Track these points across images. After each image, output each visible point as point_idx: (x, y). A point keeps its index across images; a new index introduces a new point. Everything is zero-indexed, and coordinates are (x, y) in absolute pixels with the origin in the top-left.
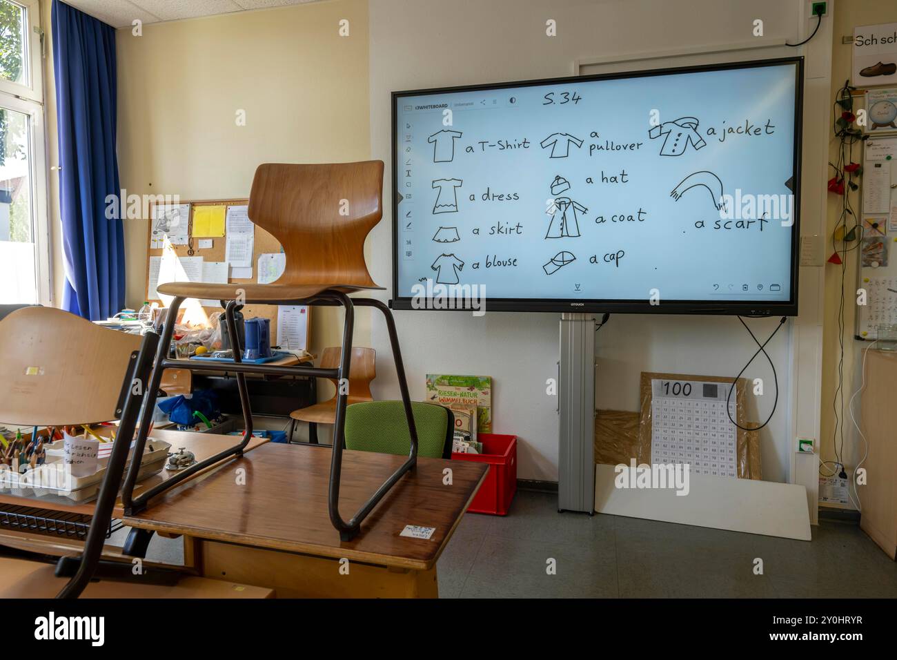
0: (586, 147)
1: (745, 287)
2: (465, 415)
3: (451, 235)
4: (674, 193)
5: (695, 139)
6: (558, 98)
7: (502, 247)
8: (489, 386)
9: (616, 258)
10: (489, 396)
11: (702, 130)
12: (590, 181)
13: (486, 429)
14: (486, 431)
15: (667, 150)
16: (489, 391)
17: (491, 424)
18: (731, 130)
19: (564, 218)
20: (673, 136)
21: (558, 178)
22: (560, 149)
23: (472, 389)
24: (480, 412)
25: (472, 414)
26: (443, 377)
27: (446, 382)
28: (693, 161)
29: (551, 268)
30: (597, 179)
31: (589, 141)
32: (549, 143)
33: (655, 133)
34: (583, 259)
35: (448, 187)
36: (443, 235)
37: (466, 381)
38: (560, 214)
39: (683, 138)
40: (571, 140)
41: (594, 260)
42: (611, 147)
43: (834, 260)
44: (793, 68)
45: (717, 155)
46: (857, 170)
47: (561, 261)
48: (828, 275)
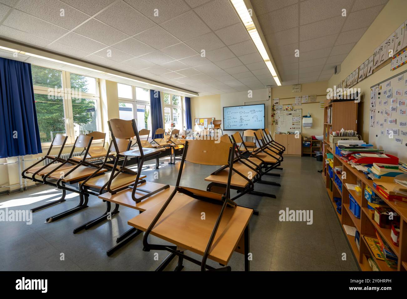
1: (260, 127)
3: (230, 122)
4: (253, 118)
6: (241, 108)
7: (235, 124)
9: (247, 125)
11: (255, 111)
18: (258, 111)
22: (241, 113)
28: (254, 114)
30: (245, 116)
31: (244, 112)
33: (250, 111)
34: (244, 125)
35: (229, 117)
39: (253, 112)
42: (246, 113)
43: (272, 124)
44: (264, 105)
45: (257, 114)
46: (275, 114)
47: (241, 125)
48: (272, 126)
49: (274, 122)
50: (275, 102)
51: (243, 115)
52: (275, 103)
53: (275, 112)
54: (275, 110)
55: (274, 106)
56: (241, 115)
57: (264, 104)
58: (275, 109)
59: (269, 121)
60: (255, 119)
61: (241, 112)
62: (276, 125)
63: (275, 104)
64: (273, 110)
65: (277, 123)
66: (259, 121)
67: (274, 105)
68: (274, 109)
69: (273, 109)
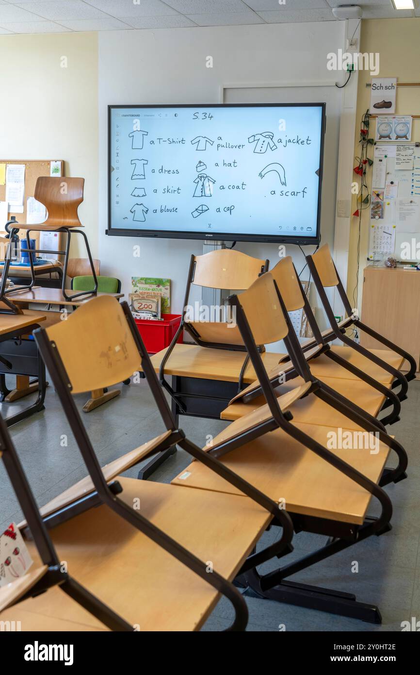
0: (215, 145)
1: (295, 228)
2: (153, 302)
3: (141, 193)
4: (260, 174)
5: (272, 144)
6: (201, 116)
7: (169, 201)
8: (168, 284)
9: (230, 209)
10: (168, 291)
11: (275, 140)
12: (217, 165)
13: (167, 311)
14: (167, 312)
15: (257, 150)
16: (169, 287)
17: (170, 308)
18: (290, 141)
19: (203, 185)
20: (261, 142)
21: (200, 162)
22: (202, 146)
23: (159, 286)
24: (163, 301)
25: (158, 302)
26: (142, 279)
27: (144, 281)
28: (270, 156)
29: (196, 214)
30: (221, 164)
31: (217, 142)
32: (195, 142)
33: (252, 139)
34: (213, 209)
35: (140, 164)
36: (136, 193)
37: (155, 281)
38: (201, 183)
39: (266, 144)
40: (208, 141)
41: (218, 210)
42: (229, 146)
43: (357, 214)
44: (320, 109)
45: (283, 154)
46: (371, 163)
47: (201, 210)
48: (353, 221)
49: (366, 201)
50: (377, 96)
51: (211, 156)
52: (375, 106)
53: (375, 153)
54: (371, 142)
55: (371, 121)
56: (201, 156)
57: (323, 105)
58: (376, 139)
59: (339, 198)
60: (272, 181)
61: (203, 141)
62: (377, 222)
63: (373, 111)
64: (366, 139)
65: (378, 211)
66: (293, 194)
67: (368, 115)
68: (370, 137)
69: (364, 133)
